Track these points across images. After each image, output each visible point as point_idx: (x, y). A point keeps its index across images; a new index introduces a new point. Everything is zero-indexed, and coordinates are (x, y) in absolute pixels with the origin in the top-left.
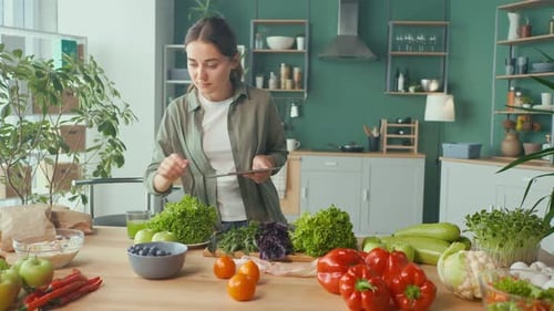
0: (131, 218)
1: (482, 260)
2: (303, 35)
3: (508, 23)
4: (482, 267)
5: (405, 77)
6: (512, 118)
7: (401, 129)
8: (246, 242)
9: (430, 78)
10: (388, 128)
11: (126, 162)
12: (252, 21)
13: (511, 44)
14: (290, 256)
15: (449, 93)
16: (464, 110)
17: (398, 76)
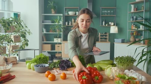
0: (27, 59)
1: (116, 69)
2: (78, 11)
3: (131, 7)
4: (116, 71)
5: (105, 22)
6: (133, 32)
7: (104, 35)
8: (56, 65)
9: (112, 22)
10: (101, 35)
11: (29, 45)
12: (64, 8)
13: (132, 13)
14: (67, 69)
15: (116, 26)
16: (120, 30)
17: (103, 22)
